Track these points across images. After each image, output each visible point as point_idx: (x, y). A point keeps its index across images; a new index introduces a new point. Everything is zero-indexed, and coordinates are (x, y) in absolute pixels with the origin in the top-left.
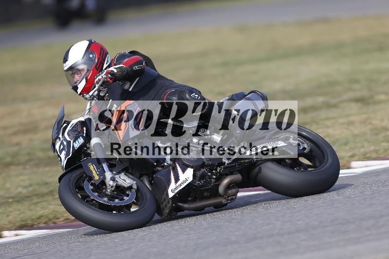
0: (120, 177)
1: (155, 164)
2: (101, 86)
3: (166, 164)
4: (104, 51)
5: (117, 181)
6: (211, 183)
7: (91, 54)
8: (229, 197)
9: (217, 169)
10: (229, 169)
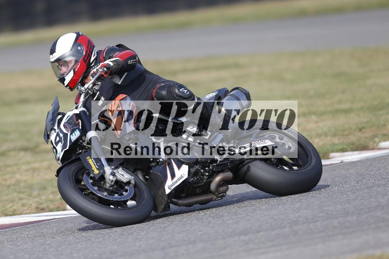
0: (118, 172)
1: (152, 159)
3: (161, 160)
4: (91, 44)
5: (116, 176)
6: (204, 180)
7: (79, 46)
8: (220, 194)
9: (210, 166)
10: (221, 167)
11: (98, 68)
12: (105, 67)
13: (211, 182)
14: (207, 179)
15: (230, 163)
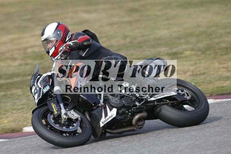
0: (70, 113)
1: (93, 105)
2: (62, 53)
3: (100, 105)
4: (67, 30)
5: (68, 115)
6: (128, 117)
7: (59, 31)
8: (139, 126)
9: (132, 109)
10: (139, 109)
11: (63, 47)
12: (68, 46)
13: (132, 119)
14: (130, 117)
15: (145, 107)
